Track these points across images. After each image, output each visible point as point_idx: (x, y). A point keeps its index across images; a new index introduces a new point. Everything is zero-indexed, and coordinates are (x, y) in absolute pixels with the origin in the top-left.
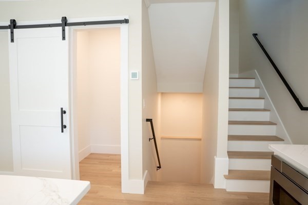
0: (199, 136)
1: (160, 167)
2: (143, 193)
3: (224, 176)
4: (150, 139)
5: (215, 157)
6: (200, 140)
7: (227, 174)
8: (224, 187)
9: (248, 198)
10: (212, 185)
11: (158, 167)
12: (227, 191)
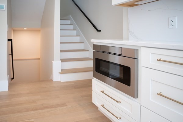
0: (39, 57)
1: (13, 78)
2: (8, 90)
3: (59, 72)
4: (9, 55)
5: (53, 61)
6: (39, 59)
7: (61, 71)
8: (59, 80)
9: (73, 84)
10: (52, 80)
11: (12, 78)
12: (61, 81)
